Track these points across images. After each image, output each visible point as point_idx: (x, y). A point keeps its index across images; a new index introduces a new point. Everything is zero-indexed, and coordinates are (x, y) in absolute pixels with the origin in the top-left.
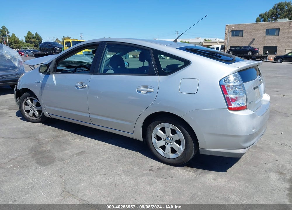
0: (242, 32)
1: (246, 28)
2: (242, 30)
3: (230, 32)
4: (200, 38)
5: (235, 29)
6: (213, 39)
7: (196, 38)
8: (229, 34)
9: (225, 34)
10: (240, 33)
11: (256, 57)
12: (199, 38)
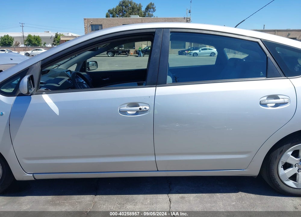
0: (101, 26)
1: (104, 23)
2: (100, 24)
3: (89, 26)
4: (50, 32)
5: (94, 23)
6: (65, 33)
7: (45, 32)
8: (89, 28)
9: (85, 28)
10: (100, 27)
11: (122, 51)
12: (48, 32)
